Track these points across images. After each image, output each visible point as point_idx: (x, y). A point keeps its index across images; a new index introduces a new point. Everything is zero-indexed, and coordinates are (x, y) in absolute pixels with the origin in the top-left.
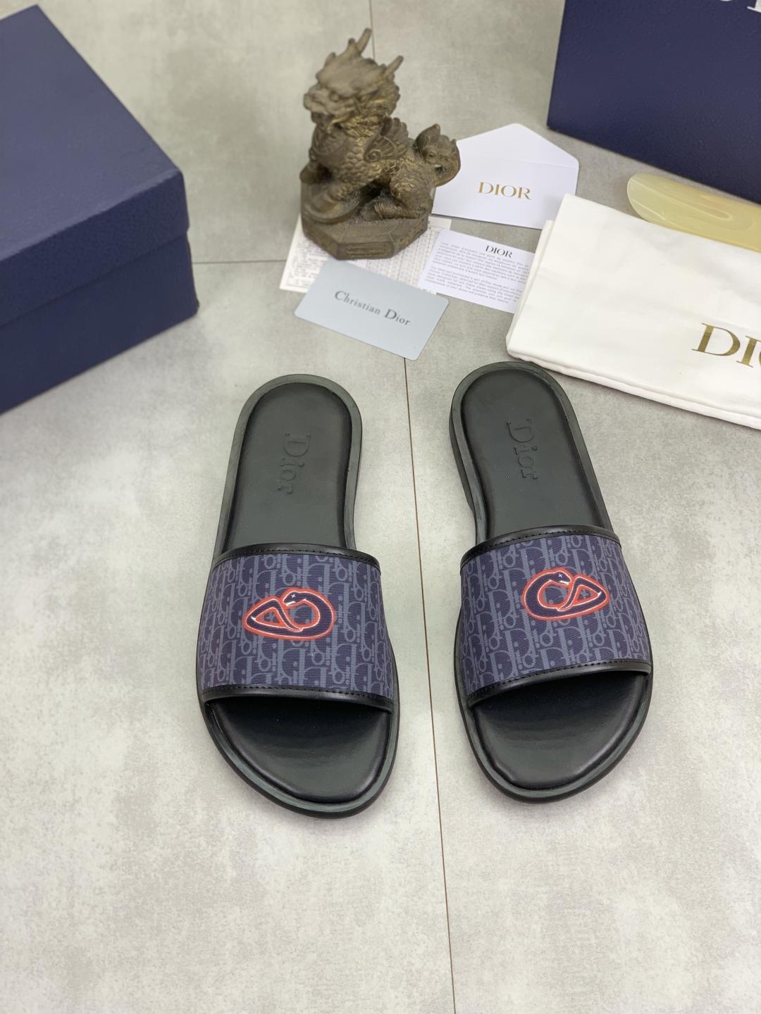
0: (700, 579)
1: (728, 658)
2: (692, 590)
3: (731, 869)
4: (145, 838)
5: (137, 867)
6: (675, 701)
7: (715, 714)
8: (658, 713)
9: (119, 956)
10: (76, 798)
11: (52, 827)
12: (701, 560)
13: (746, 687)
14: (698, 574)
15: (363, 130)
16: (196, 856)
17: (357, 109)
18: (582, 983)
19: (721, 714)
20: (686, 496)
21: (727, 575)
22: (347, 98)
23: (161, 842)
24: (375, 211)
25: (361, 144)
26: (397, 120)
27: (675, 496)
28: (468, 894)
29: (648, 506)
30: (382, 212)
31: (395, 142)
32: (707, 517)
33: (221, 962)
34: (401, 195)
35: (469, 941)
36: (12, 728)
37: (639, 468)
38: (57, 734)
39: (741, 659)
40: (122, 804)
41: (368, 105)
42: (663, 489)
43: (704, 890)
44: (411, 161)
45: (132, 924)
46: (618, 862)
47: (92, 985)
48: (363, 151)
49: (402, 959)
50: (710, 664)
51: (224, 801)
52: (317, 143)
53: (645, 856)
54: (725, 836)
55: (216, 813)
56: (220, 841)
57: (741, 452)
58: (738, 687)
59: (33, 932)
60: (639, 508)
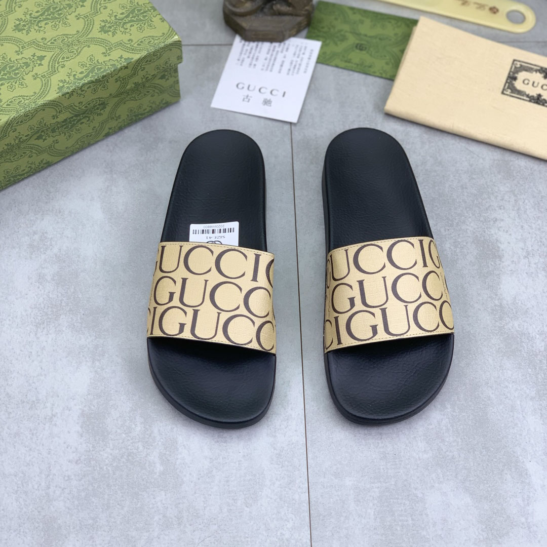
0: (492, 273)
1: (511, 328)
3: (508, 474)
4: (101, 442)
5: (94, 462)
6: (473, 357)
7: (500, 367)
8: (460, 365)
9: (80, 523)
10: (54, 413)
11: (36, 433)
12: (493, 260)
13: (522, 348)
14: (490, 269)
16: (136, 455)
19: (505, 367)
20: (484, 214)
21: (511, 270)
23: (111, 445)
24: (274, 10)
27: (476, 214)
28: (324, 487)
29: (457, 221)
30: (278, 11)
32: (499, 229)
33: (151, 530)
35: (323, 520)
36: (11, 363)
37: (452, 194)
38: (41, 368)
39: (519, 329)
40: (85, 418)
42: (468, 209)
45: (90, 501)
46: (429, 468)
47: (61, 543)
49: (276, 531)
50: (498, 332)
51: (156, 418)
53: (448, 464)
54: (504, 452)
55: (150, 426)
56: (152, 445)
57: (524, 185)
58: (517, 348)
59: (21, 505)
60: (451, 223)
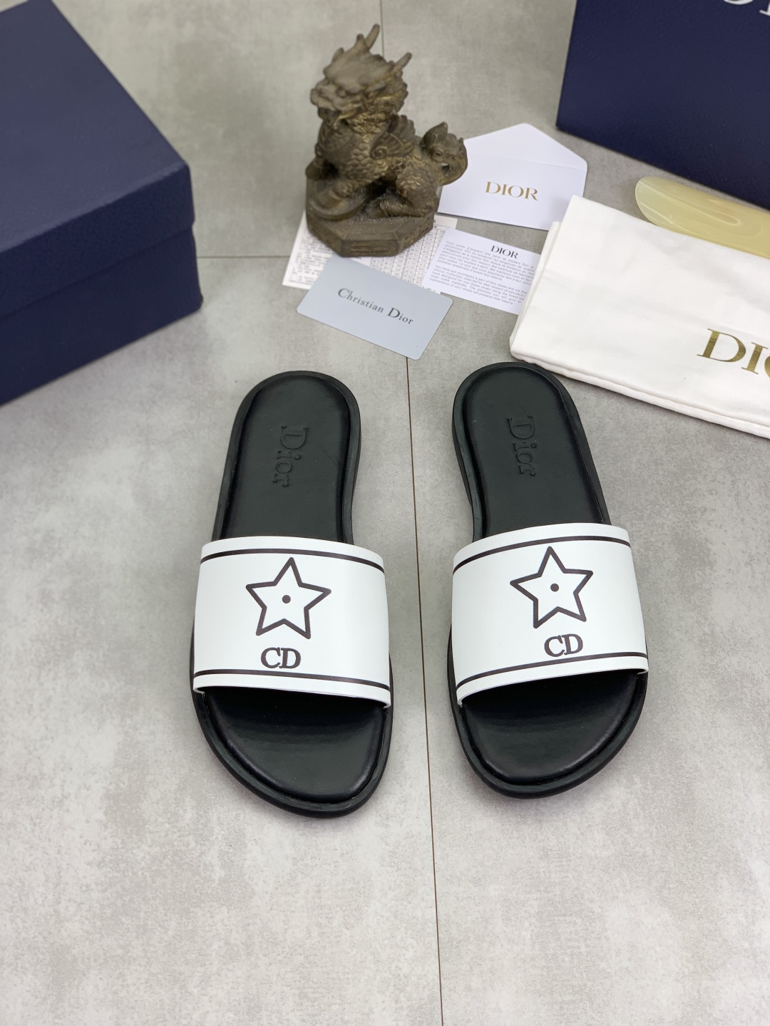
0: (700, 587)
1: (727, 667)
2: (692, 598)
3: (724, 879)
4: (134, 836)
5: (124, 865)
6: (672, 709)
7: (712, 723)
9: (105, 954)
10: (65, 794)
11: (40, 823)
12: (702, 568)
13: (743, 696)
14: (697, 582)
15: (370, 127)
16: (185, 855)
17: (364, 106)
18: (571, 991)
19: (718, 723)
20: (687, 502)
21: (728, 583)
22: (355, 94)
23: (149, 840)
24: (381, 209)
25: (368, 140)
26: (404, 117)
27: (677, 502)
28: (458, 899)
29: (648, 512)
30: (387, 210)
31: (401, 139)
32: (709, 524)
33: (207, 963)
34: (407, 193)
35: (457, 947)
37: (641, 473)
38: (47, 728)
39: (739, 668)
40: (112, 801)
41: (375, 102)
42: (664, 495)
43: (697, 900)
44: (418, 159)
45: (119, 922)
46: (611, 870)
47: (76, 982)
48: (369, 147)
49: (390, 963)
50: (708, 672)
51: (214, 800)
52: (323, 139)
53: (638, 865)
54: (719, 846)
55: (205, 812)
56: (209, 840)
57: (745, 459)
58: (736, 696)
59: (19, 928)
60: (640, 514)
